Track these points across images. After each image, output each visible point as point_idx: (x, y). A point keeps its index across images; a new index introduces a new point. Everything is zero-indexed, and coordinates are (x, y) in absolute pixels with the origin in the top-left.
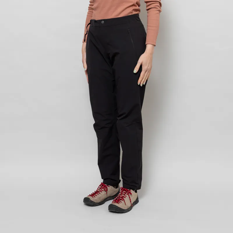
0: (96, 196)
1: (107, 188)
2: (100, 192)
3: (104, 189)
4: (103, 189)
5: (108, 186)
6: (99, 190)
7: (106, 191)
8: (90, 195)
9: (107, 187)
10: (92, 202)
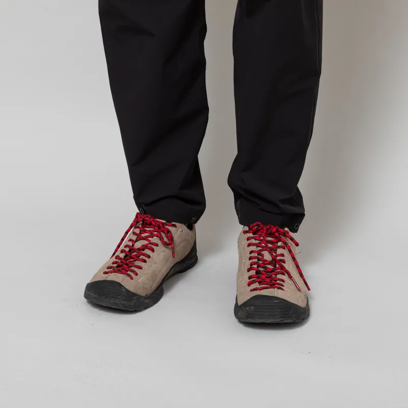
0: (140, 268)
1: (168, 232)
2: (147, 251)
3: (161, 239)
4: (155, 240)
5: (169, 222)
6: (138, 245)
7: (169, 243)
8: (111, 269)
9: (170, 228)
10: (134, 294)
